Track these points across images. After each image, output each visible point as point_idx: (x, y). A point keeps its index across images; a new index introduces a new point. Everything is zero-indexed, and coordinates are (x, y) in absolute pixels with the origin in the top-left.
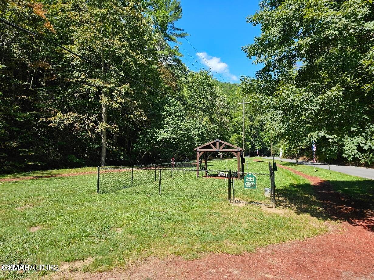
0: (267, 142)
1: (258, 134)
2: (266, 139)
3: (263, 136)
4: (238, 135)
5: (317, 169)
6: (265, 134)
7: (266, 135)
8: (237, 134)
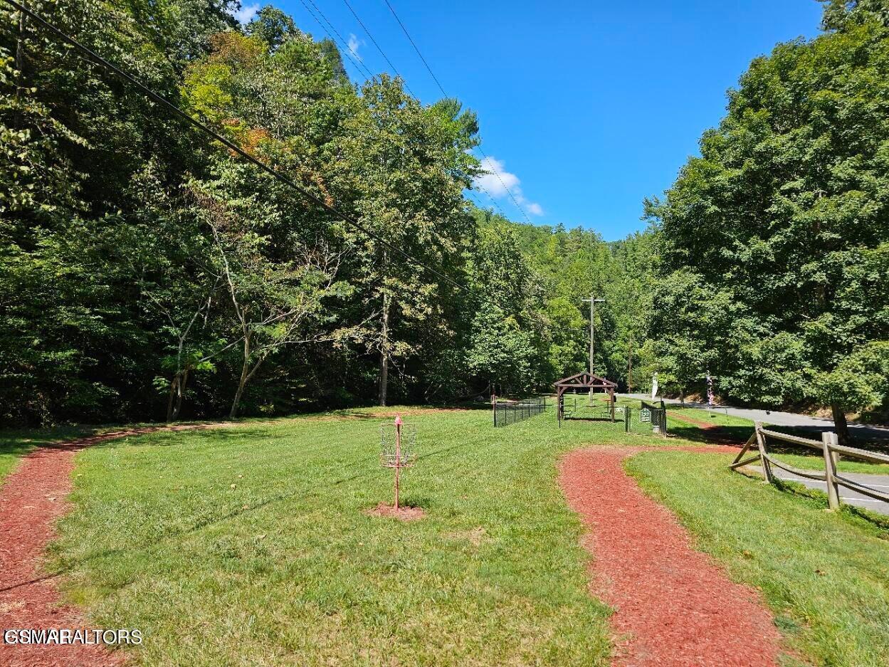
0: (618, 362)
1: (601, 345)
2: (616, 356)
3: (610, 349)
4: (561, 347)
5: (713, 415)
6: (614, 346)
7: (616, 348)
8: (559, 345)
